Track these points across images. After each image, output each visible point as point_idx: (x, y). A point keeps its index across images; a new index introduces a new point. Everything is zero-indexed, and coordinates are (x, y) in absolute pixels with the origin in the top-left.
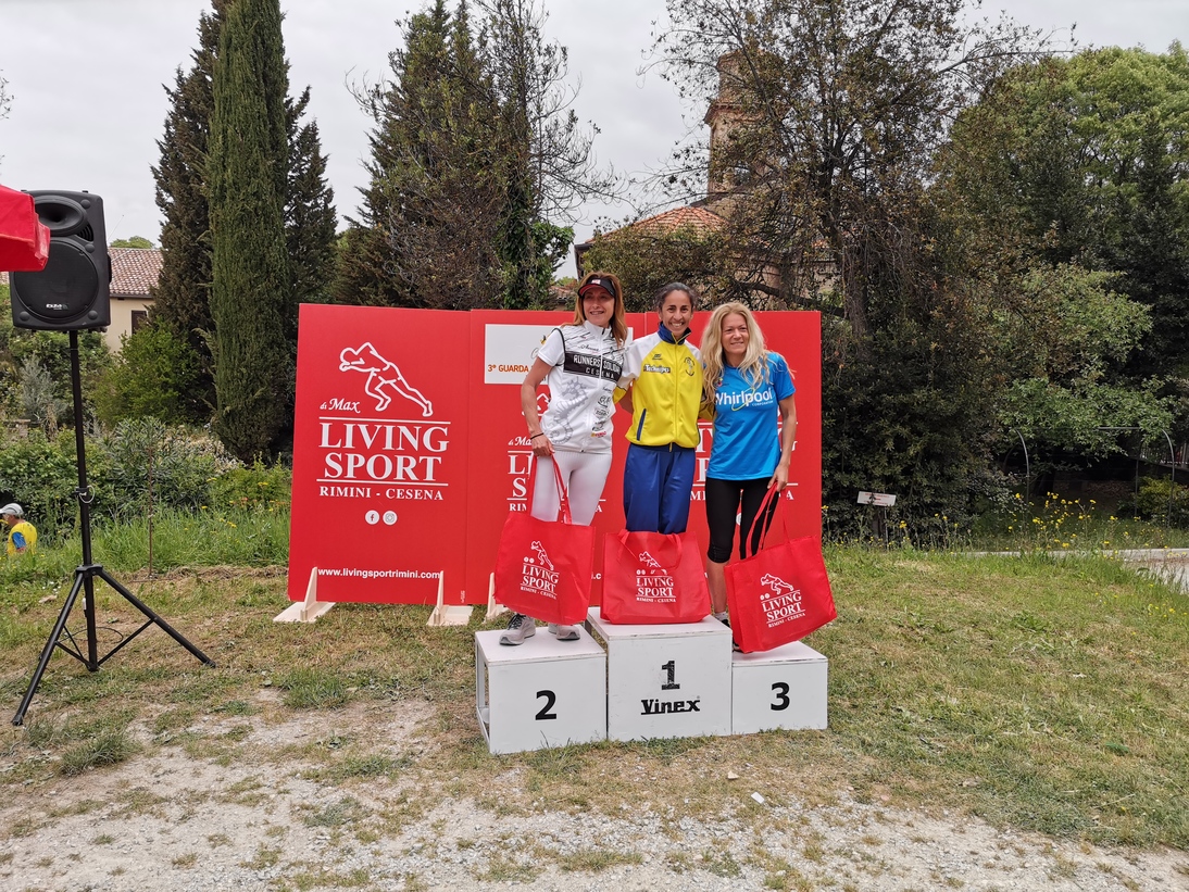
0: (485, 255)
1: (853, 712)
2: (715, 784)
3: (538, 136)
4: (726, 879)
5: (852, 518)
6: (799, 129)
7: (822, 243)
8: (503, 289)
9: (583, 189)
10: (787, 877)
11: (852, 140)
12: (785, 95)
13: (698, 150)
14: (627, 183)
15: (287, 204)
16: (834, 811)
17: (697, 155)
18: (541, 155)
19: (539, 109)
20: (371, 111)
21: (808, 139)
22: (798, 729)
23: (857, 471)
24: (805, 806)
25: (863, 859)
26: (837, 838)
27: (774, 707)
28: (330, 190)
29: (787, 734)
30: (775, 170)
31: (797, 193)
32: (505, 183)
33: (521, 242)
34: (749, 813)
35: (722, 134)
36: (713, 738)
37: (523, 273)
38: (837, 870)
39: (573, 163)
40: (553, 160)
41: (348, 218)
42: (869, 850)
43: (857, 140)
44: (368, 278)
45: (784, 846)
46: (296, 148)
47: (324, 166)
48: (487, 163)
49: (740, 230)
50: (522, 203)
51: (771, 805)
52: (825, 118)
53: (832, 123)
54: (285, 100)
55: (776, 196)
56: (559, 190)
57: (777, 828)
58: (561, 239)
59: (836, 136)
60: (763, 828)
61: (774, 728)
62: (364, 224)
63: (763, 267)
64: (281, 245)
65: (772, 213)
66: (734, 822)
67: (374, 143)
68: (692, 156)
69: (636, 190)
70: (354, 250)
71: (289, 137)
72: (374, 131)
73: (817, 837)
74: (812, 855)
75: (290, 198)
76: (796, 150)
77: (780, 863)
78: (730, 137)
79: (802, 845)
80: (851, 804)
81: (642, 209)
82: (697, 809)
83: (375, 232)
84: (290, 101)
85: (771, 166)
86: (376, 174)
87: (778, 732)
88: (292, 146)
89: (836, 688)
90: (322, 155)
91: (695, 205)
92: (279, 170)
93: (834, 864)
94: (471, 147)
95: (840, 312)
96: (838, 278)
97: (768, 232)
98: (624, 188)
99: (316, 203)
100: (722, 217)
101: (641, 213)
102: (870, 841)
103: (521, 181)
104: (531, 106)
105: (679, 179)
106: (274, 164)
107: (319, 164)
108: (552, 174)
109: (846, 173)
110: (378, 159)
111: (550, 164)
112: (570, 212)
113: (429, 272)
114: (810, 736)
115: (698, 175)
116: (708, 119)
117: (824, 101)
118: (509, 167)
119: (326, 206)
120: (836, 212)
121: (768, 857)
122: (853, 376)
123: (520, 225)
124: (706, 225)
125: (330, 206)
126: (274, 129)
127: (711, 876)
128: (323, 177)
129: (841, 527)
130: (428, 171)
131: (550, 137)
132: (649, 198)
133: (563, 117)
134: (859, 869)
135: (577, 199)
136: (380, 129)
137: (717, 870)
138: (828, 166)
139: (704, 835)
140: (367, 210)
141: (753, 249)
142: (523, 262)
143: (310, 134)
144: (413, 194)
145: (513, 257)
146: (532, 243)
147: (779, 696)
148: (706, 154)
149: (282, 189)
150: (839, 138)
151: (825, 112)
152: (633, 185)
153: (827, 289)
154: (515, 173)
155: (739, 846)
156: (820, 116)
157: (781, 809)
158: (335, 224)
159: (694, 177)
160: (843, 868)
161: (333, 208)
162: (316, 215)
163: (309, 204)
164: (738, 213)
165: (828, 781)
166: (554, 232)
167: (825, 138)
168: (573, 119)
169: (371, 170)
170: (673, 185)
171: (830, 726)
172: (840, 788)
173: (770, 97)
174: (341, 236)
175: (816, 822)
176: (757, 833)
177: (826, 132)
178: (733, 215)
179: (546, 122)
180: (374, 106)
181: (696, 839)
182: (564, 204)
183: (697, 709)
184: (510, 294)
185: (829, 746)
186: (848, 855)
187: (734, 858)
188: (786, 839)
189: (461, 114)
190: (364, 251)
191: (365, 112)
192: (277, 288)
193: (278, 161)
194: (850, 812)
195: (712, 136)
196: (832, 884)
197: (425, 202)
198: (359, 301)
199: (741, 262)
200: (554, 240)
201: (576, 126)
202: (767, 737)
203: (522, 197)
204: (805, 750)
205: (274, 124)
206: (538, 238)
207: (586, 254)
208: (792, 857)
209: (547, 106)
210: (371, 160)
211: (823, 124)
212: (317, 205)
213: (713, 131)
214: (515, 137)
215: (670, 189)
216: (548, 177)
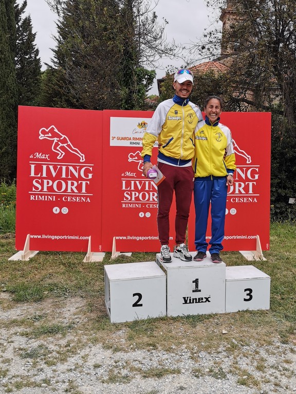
0: (112, 83)
1: (282, 301)
2: (216, 336)
3: (138, 25)
4: (220, 381)
5: (286, 210)
6: (264, 24)
7: (274, 80)
8: (122, 100)
9: (160, 51)
10: (248, 379)
11: (289, 30)
12: (257, 7)
13: (215, 33)
14: (181, 49)
15: (16, 57)
16: (271, 348)
17: (215, 36)
18: (139, 34)
19: (139, 11)
20: (56, 11)
21: (268, 29)
22: (256, 310)
23: (289, 188)
24: (258, 346)
25: (284, 370)
26: (272, 360)
27: (245, 300)
28: (37, 50)
29: (251, 312)
30: (252, 43)
31: (262, 55)
32: (122, 48)
33: (130, 77)
34: (232, 349)
35: (228, 26)
36: (216, 314)
37: (131, 92)
38: (271, 375)
39: (155, 39)
40: (146, 37)
41: (46, 64)
42: (286, 366)
43: (291, 30)
44: (57, 94)
45: (247, 364)
46: (21, 29)
47: (35, 38)
48: (113, 38)
49: (235, 73)
50: (131, 58)
51: (242, 345)
52: (276, 19)
53: (279, 21)
54: (15, 5)
55: (252, 56)
56: (148, 52)
57: (244, 356)
58: (150, 76)
59: (281, 28)
60: (238, 356)
61: (245, 309)
62: (54, 67)
63: (246, 91)
64: (13, 77)
65: (251, 65)
66: (224, 353)
67: (59, 27)
68: (213, 36)
69: (185, 53)
70: (50, 80)
71: (17, 24)
72: (59, 21)
73: (262, 360)
74: (260, 368)
75: (18, 54)
76: (262, 34)
77: (245, 372)
78: (231, 27)
79: (255, 364)
80: (279, 344)
81: (189, 62)
82: (207, 348)
83: (60, 71)
84: (18, 5)
85: (250, 42)
86: (60, 42)
87: (247, 311)
88: (19, 28)
89: (274, 290)
90: (33, 32)
91: (214, 60)
92: (12, 40)
93: (270, 373)
94: (105, 29)
95: (281, 113)
96: (281, 96)
97: (249, 74)
98: (180, 52)
99: (31, 56)
100: (227, 66)
101: (188, 64)
102: (287, 362)
103: (130, 47)
104: (135, 10)
105: (207, 47)
106: (10, 37)
107: (32, 37)
108: (145, 44)
109: (286, 46)
110: (60, 35)
111: (144, 39)
112: (154, 63)
113: (86, 91)
114: (262, 313)
115: (215, 45)
116: (222, 18)
117: (276, 10)
118: (124, 40)
119: (35, 58)
120: (280, 65)
121: (239, 369)
122: (288, 144)
123: (130, 69)
124: (219, 70)
125: (38, 58)
126: (9, 19)
127: (212, 379)
128: (34, 43)
129: (281, 214)
130: (84, 41)
131: (144, 25)
132: (192, 57)
133: (150, 15)
134: (281, 375)
135: (157, 57)
136: (61, 20)
137: (215, 376)
138: (277, 42)
139: (210, 360)
140: (56, 60)
141: (241, 82)
142: (131, 87)
143: (27, 22)
144: (77, 52)
145: (126, 85)
146: (135, 78)
147: (247, 295)
148: (220, 36)
149: (14, 49)
150: (283, 28)
151: (276, 15)
152: (184, 50)
153: (276, 102)
154: (127, 43)
155: (226, 365)
156: (274, 18)
157: (246, 347)
158: (40, 67)
159: (213, 47)
160: (274, 374)
161: (39, 59)
162: (31, 62)
163: (27, 57)
164: (234, 65)
165: (268, 334)
166: (146, 72)
167: (276, 28)
168: (155, 17)
169: (58, 40)
170: (204, 51)
171: (271, 308)
172: (274, 337)
173: (250, 8)
174: (43, 73)
175: (263, 353)
176: (235, 358)
177: (276, 25)
178: (232, 66)
179: (142, 18)
180: (57, 8)
181: (206, 361)
182: (151, 59)
183: (209, 301)
184: (125, 102)
185: (270, 318)
186: (277, 368)
187: (224, 370)
188: (248, 361)
189: (100, 13)
190: (55, 80)
191: (53, 11)
192: (12, 98)
193: (11, 35)
194: (278, 348)
195: (223, 27)
196: (269, 382)
197: (83, 57)
198: (53, 105)
199: (236, 88)
200: (146, 77)
201: (157, 20)
202: (242, 313)
203: (131, 55)
204: (259, 319)
205: (9, 17)
206: (138, 75)
207: (162, 83)
208: (251, 369)
209: (142, 10)
210: (57, 35)
211: (275, 21)
212: (31, 57)
213: (224, 24)
214: (127, 25)
215: (202, 52)
216: (143, 45)
